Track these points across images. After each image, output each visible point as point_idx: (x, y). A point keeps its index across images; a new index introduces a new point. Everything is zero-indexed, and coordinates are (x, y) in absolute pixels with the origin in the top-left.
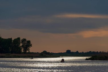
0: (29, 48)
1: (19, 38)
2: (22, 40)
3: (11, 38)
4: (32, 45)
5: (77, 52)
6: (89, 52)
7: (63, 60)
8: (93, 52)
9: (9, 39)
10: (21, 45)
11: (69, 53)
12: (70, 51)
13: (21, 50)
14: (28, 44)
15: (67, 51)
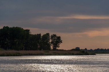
0: (59, 45)
1: (48, 34)
2: (51, 36)
3: (40, 34)
4: (62, 42)
6: (97, 49)
8: (101, 49)
9: (37, 34)
10: (51, 41)
12: (79, 48)
14: (57, 40)
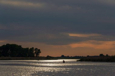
0: (39, 54)
1: (33, 48)
2: (35, 49)
3: (28, 48)
4: (41, 52)
5: (68, 56)
7: (64, 61)
10: (34, 52)
11: (63, 57)
13: (34, 55)
14: (38, 51)
15: (62, 56)
